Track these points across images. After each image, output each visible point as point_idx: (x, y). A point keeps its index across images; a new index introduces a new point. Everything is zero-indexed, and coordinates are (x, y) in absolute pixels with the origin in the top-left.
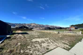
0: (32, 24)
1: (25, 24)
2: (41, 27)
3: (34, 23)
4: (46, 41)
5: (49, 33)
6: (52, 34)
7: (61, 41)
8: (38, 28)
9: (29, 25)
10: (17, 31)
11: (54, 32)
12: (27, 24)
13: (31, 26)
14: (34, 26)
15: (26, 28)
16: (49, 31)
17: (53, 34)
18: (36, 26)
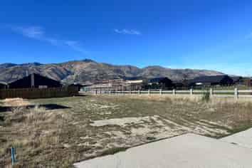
0: (75, 62)
2: (125, 79)
3: (86, 61)
4: (146, 122)
5: (162, 101)
6: (174, 102)
7: (206, 121)
8: (110, 85)
9: (61, 68)
10: (7, 100)
11: (185, 96)
13: (69, 73)
14: (85, 76)
15: (46, 87)
16: (161, 95)
17: (182, 103)
18: (96, 73)
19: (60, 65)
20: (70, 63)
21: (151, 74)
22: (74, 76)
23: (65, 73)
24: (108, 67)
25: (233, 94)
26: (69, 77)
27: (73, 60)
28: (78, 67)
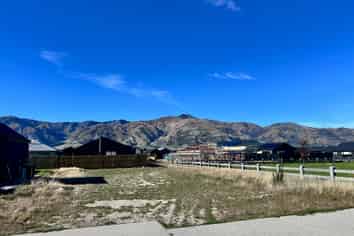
0: (170, 119)
1: (123, 122)
3: (184, 117)
9: (152, 127)
12: (136, 125)
13: (161, 133)
14: (181, 138)
18: (197, 133)
19: (151, 123)
20: (163, 120)
21: (280, 135)
22: (167, 138)
23: (156, 133)
24: (213, 125)
25: (328, 174)
26: (161, 138)
27: (167, 115)
28: (173, 125)
